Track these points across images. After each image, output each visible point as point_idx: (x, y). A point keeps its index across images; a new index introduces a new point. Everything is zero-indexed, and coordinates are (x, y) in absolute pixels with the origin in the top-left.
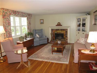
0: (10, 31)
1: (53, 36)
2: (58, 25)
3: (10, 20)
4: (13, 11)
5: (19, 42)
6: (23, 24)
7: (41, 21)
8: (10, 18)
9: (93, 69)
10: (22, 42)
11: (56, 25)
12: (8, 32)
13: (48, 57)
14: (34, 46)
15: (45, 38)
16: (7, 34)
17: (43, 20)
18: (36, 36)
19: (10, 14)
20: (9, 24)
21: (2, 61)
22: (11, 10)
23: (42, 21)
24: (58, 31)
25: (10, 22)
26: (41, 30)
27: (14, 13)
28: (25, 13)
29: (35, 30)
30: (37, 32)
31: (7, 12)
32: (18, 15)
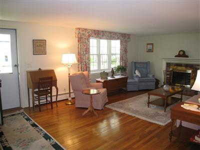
0: (87, 61)
1: (168, 76)
2: (179, 56)
3: (89, 45)
4: (94, 31)
5: (99, 80)
6: (113, 52)
7: (148, 46)
8: (89, 42)
9: (194, 141)
10: (103, 81)
11: (176, 56)
12: (85, 63)
13: (138, 110)
14: (126, 90)
15: (151, 78)
16: (83, 66)
17: (152, 44)
18: (135, 73)
19: (89, 36)
20: (87, 51)
21: (70, 103)
22: (91, 30)
23: (150, 47)
24: (179, 68)
25: (89, 48)
26: (147, 64)
27: (95, 34)
28: (116, 33)
29: (135, 63)
30: (138, 68)
31: (84, 33)
32: (103, 36)
